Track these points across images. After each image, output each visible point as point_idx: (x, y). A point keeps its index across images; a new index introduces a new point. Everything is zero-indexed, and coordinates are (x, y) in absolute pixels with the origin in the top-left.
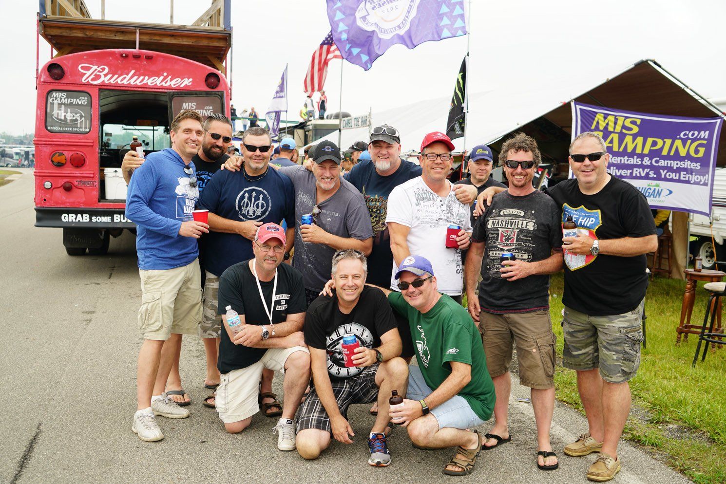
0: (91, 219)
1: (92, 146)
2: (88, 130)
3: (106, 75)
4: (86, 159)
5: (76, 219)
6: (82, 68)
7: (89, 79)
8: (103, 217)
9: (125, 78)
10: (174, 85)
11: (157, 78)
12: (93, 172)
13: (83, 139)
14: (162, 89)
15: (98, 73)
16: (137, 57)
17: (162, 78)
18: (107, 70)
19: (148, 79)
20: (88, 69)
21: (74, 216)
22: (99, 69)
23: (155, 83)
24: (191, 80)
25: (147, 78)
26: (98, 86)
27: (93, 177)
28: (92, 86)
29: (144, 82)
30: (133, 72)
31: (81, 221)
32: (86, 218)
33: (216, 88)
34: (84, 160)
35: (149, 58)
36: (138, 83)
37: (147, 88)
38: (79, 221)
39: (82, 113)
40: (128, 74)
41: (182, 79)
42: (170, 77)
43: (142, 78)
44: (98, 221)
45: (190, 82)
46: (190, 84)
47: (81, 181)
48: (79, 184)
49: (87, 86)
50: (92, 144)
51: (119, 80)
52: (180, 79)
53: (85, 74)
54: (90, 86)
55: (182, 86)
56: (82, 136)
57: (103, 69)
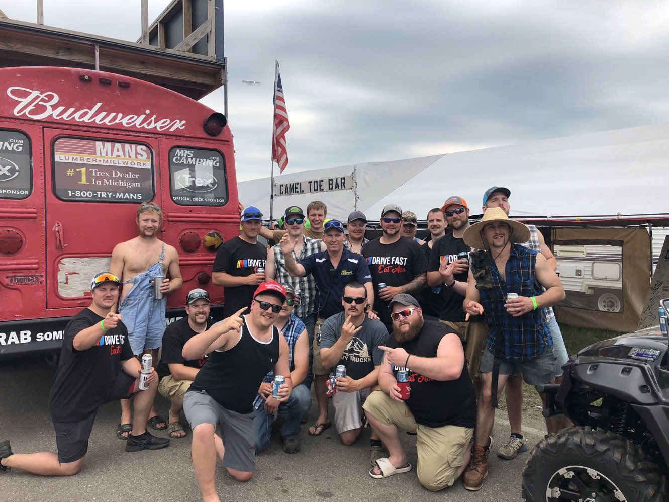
0: (34, 337)
1: (35, 218)
2: (26, 192)
3: (54, 107)
4: (24, 239)
5: (6, 340)
6: (13, 92)
7: (27, 111)
8: (55, 333)
9: (86, 113)
10: (161, 128)
11: (136, 117)
12: (36, 261)
13: (15, 207)
14: (144, 133)
15: (41, 103)
16: (105, 82)
17: (143, 117)
18: (56, 99)
19: (122, 118)
20: (25, 95)
21: (4, 335)
22: (42, 96)
23: (134, 123)
24: (184, 122)
25: (120, 115)
26: (42, 124)
27: (37, 269)
28: (32, 122)
29: (117, 121)
30: (99, 105)
31: (17, 342)
32: (25, 336)
33: (218, 134)
34: (21, 241)
35: (124, 86)
36: (107, 121)
37: (121, 130)
38: (13, 343)
39: (14, 164)
40: (91, 109)
41: (172, 121)
42: (155, 116)
43: (113, 115)
44: (47, 339)
45: (183, 125)
46: (184, 127)
47: (14, 276)
48: (11, 281)
49: (22, 121)
50: (35, 215)
51: (77, 116)
52: (169, 121)
53: (20, 102)
54: (27, 122)
55: (172, 129)
56: (16, 202)
57: (51, 97)
